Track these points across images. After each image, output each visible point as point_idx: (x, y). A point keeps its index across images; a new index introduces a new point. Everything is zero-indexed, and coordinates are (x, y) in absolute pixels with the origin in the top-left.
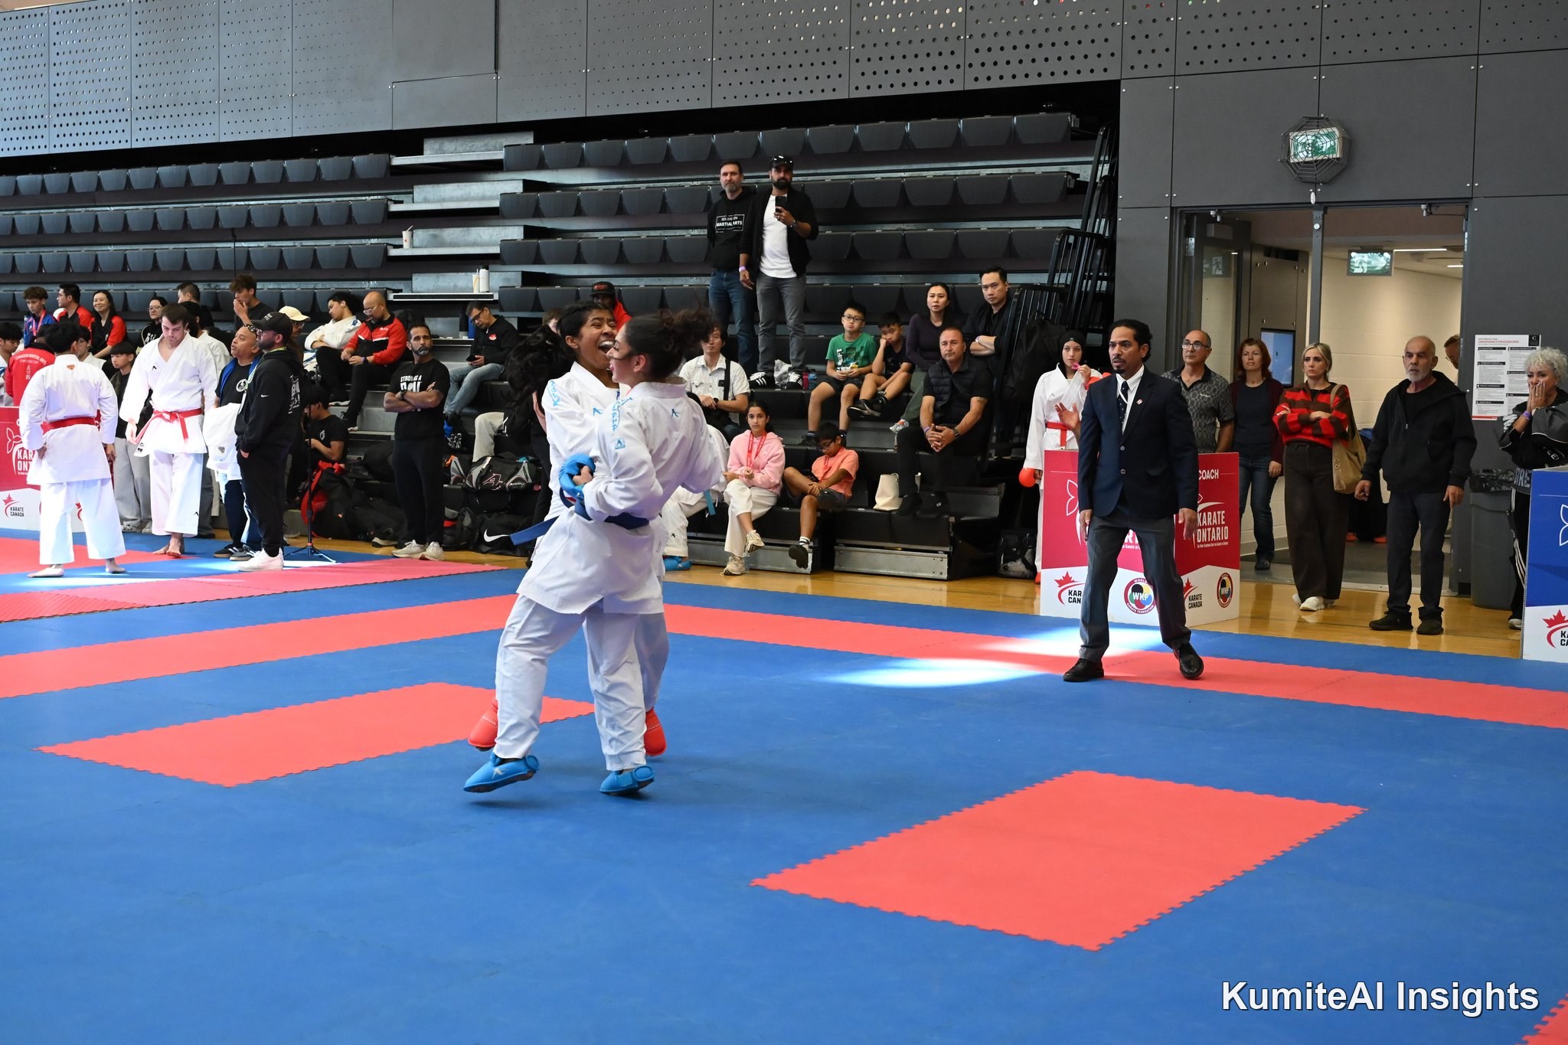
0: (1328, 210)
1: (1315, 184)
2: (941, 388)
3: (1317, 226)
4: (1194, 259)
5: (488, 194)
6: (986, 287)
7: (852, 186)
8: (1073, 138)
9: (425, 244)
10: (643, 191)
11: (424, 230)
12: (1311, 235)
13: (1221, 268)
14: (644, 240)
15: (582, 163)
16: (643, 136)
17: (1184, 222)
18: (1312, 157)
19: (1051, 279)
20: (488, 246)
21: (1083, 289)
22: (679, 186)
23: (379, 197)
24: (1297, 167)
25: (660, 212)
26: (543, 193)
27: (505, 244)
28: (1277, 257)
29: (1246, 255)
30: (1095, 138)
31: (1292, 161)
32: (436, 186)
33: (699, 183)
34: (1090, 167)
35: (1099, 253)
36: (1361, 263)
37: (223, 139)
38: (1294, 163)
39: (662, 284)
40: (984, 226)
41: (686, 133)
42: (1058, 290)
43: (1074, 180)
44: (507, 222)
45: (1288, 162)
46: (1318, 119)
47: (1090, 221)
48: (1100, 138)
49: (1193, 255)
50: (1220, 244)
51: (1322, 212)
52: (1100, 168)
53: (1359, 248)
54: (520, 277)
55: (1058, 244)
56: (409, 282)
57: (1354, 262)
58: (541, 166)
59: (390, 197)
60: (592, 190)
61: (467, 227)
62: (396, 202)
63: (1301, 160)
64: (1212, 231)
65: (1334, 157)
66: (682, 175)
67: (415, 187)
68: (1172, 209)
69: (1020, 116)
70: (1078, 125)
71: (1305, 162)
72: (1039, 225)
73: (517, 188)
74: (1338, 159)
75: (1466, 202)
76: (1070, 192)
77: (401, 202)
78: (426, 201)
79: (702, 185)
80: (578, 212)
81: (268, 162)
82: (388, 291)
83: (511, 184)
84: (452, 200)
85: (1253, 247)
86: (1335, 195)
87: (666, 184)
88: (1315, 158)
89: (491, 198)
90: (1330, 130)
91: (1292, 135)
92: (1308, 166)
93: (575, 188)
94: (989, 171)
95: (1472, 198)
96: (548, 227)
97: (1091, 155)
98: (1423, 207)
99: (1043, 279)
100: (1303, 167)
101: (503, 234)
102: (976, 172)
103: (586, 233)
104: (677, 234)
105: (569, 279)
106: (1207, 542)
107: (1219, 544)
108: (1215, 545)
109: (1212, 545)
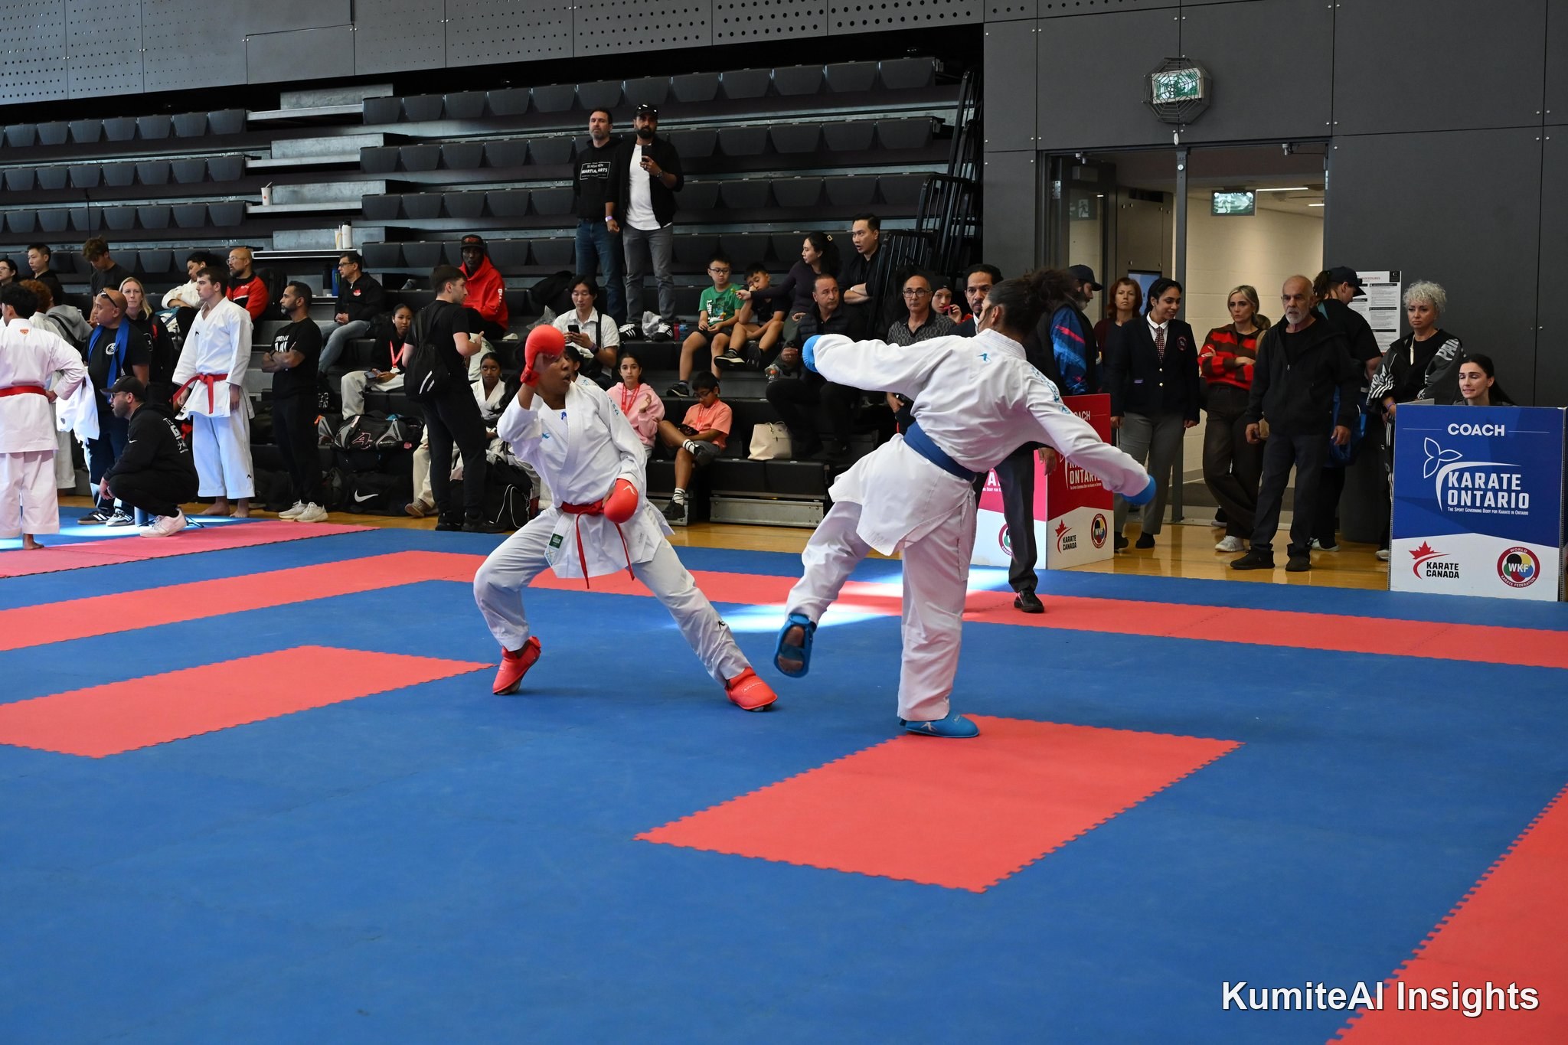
0: (1192, 151)
1: (1177, 125)
3: (1180, 167)
4: (1060, 202)
5: (348, 148)
7: (718, 134)
8: (938, 83)
9: (284, 200)
10: (506, 142)
11: (284, 186)
12: (1175, 176)
13: (1087, 210)
14: (508, 193)
15: (443, 115)
16: (505, 86)
17: (1050, 165)
18: (1174, 98)
19: (920, 224)
20: (349, 201)
21: (952, 234)
22: (543, 137)
23: (236, 153)
24: (1160, 109)
25: (524, 164)
26: (404, 147)
27: (367, 199)
28: (1141, 199)
29: (1112, 198)
30: (960, 82)
31: (1155, 102)
32: (294, 141)
33: (563, 134)
34: (954, 113)
35: (966, 198)
36: (1224, 203)
37: (73, 96)
38: (1157, 104)
39: (529, 236)
40: (851, 172)
41: (549, 83)
42: (926, 235)
43: (938, 126)
44: (367, 177)
45: (1151, 103)
46: (1180, 60)
47: (957, 166)
48: (964, 82)
49: (1059, 197)
50: (1086, 188)
51: (1185, 153)
52: (965, 112)
53: (1222, 189)
54: (383, 232)
55: (925, 189)
56: (270, 239)
57: (1218, 202)
58: (402, 119)
59: (246, 153)
60: (454, 142)
61: (328, 182)
62: (254, 158)
63: (1164, 102)
64: (1077, 174)
65: (1196, 97)
67: (273, 142)
68: (1038, 152)
69: (884, 61)
70: (942, 70)
71: (1168, 103)
72: (906, 170)
73: (378, 141)
74: (1200, 99)
75: (1327, 140)
76: (936, 136)
77: (259, 158)
78: (284, 156)
79: (567, 136)
80: (441, 166)
83: (371, 138)
84: (311, 155)
85: (1118, 189)
86: (1200, 134)
87: (530, 136)
88: (1177, 99)
89: (351, 153)
90: (1191, 71)
91: (1155, 76)
92: (1168, 108)
93: (438, 141)
94: (855, 117)
95: (1331, 136)
96: (411, 181)
97: (956, 100)
98: (1284, 146)
99: (911, 224)
100: (1166, 108)
101: (365, 189)
102: (841, 118)
103: (449, 187)
104: (543, 186)
105: (433, 234)
106: (1080, 484)
107: (1092, 486)
108: (1089, 486)
109: (1086, 486)
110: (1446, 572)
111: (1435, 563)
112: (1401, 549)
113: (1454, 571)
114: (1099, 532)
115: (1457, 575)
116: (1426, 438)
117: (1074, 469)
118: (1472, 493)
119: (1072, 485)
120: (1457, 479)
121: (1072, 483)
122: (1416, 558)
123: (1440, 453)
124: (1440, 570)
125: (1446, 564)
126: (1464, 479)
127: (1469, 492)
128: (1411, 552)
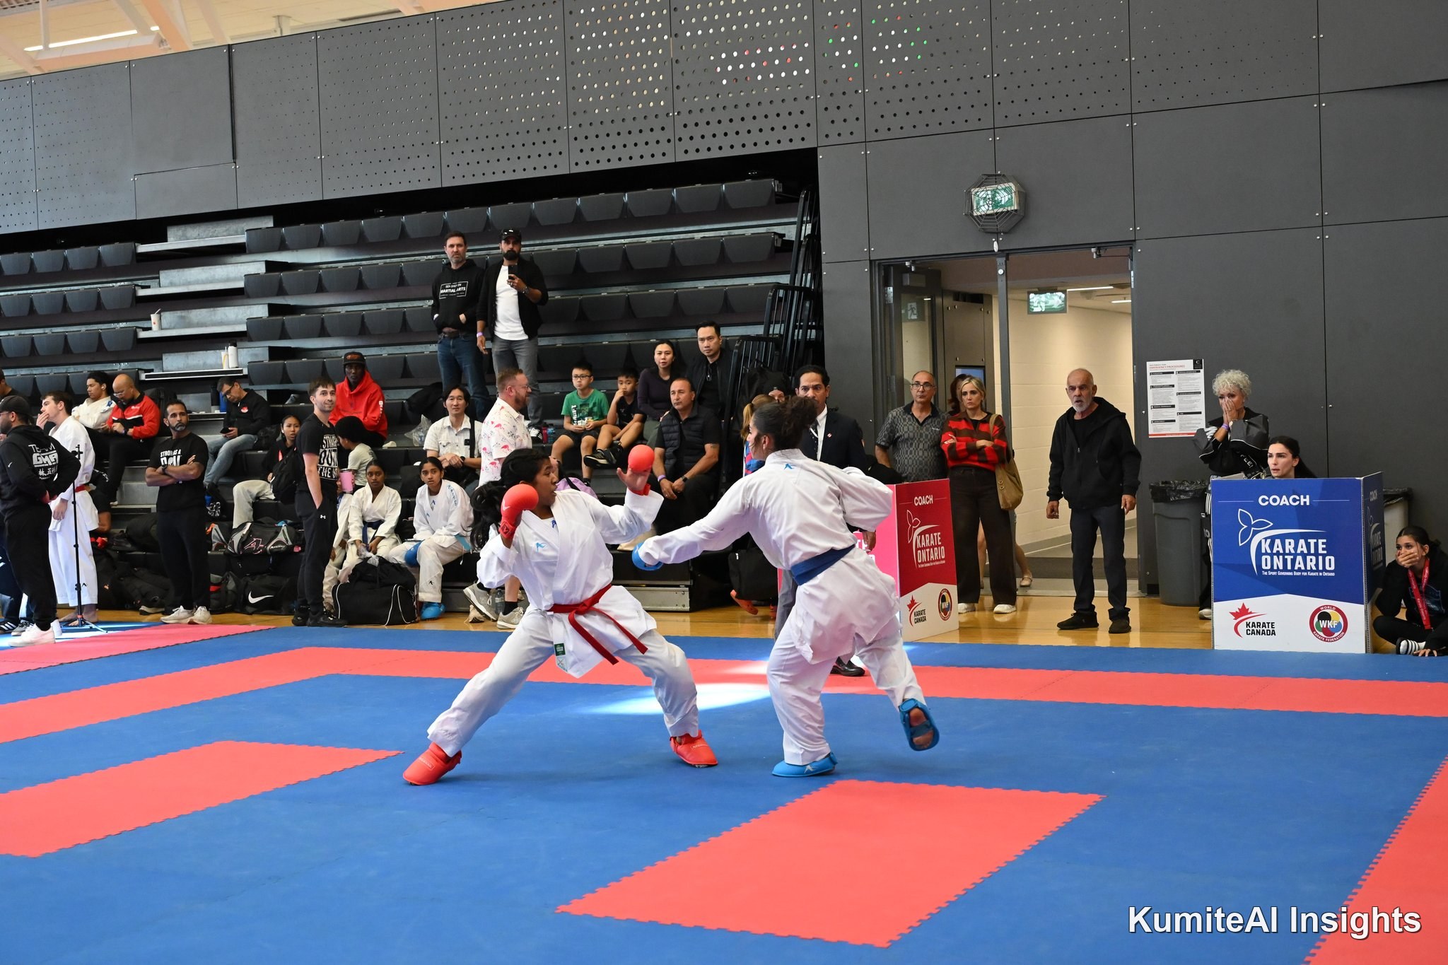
0: (1010, 257)
1: (996, 234)
2: (670, 435)
3: (1001, 272)
4: (893, 305)
5: (232, 275)
6: (702, 340)
7: (578, 253)
8: (778, 202)
9: (173, 325)
10: (381, 266)
11: (171, 312)
12: (997, 280)
13: (915, 312)
14: (384, 312)
15: (321, 243)
16: (378, 215)
17: (883, 273)
18: (993, 210)
19: (767, 330)
20: (234, 324)
21: (796, 338)
22: (414, 261)
23: (126, 283)
24: (981, 221)
25: (398, 286)
26: (286, 273)
27: (251, 322)
28: (965, 301)
29: (939, 300)
30: (798, 201)
31: (975, 214)
32: (181, 270)
33: (433, 257)
34: (793, 229)
35: (807, 305)
36: (1039, 303)
38: (977, 216)
39: (404, 352)
40: (701, 285)
42: (773, 340)
43: (780, 241)
44: (251, 301)
45: (972, 215)
46: (993, 175)
47: (798, 276)
48: (801, 201)
49: (892, 302)
50: (916, 292)
51: (1004, 259)
52: (803, 228)
53: (1037, 290)
54: (268, 352)
55: (770, 298)
56: (160, 362)
57: (1033, 302)
58: (282, 247)
59: (135, 282)
60: (331, 267)
61: (212, 307)
62: (143, 287)
63: (983, 213)
64: (907, 281)
65: (1013, 209)
67: (161, 272)
68: (871, 261)
69: (727, 184)
70: (781, 190)
71: (988, 215)
72: (751, 281)
73: (260, 269)
74: (1016, 211)
75: (1131, 243)
76: (777, 250)
77: (148, 287)
78: (172, 284)
79: (436, 259)
80: (321, 289)
81: (16, 255)
82: (140, 372)
83: (254, 266)
84: (197, 282)
85: (943, 293)
86: (1016, 242)
87: (402, 259)
88: (995, 211)
89: (235, 279)
90: (1007, 185)
91: (974, 191)
92: (990, 219)
93: (316, 266)
94: (702, 235)
95: (1135, 241)
96: (292, 304)
97: (794, 216)
98: (1093, 250)
99: (759, 330)
100: (985, 219)
101: (248, 312)
102: (690, 235)
103: (328, 308)
104: (415, 305)
105: (315, 352)
106: (927, 562)
107: (937, 563)
108: (934, 563)
109: (932, 564)
110: (1263, 630)
111: (1253, 623)
112: (1222, 611)
113: (1270, 629)
114: (945, 605)
115: (1274, 633)
116: (1240, 510)
117: (921, 549)
118: (1284, 558)
119: (920, 564)
120: (1269, 546)
121: (920, 561)
122: (1235, 619)
123: (1253, 523)
124: (1258, 629)
125: (1264, 623)
126: (1276, 546)
127: (1281, 557)
128: (1232, 613)
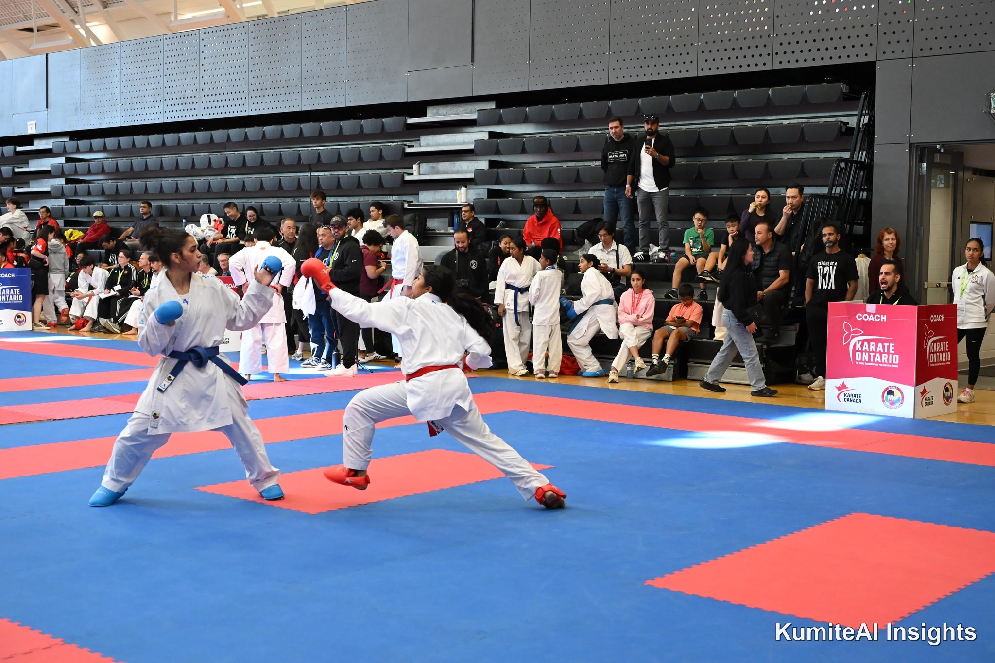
4: (925, 177)
5: (467, 140)
6: (789, 197)
7: (699, 132)
8: (845, 99)
9: (427, 172)
10: (565, 137)
11: (427, 164)
13: (943, 182)
14: (565, 168)
15: (526, 120)
16: (565, 102)
17: (919, 153)
19: (830, 190)
20: (466, 173)
21: (851, 197)
22: (588, 134)
23: (399, 143)
25: (575, 151)
26: (501, 140)
27: (477, 172)
28: (981, 175)
29: (961, 174)
30: (859, 99)
31: (992, 112)
32: (434, 136)
33: (600, 132)
34: (855, 119)
35: (862, 174)
37: (304, 109)
38: (993, 114)
39: (577, 196)
40: (785, 157)
41: (592, 100)
42: (835, 198)
43: (845, 127)
44: (478, 158)
45: (989, 113)
47: (856, 153)
48: (862, 99)
49: (925, 173)
50: (943, 167)
52: (862, 118)
54: (487, 193)
55: (835, 168)
56: (417, 196)
58: (500, 122)
59: (405, 143)
60: (532, 137)
61: (454, 161)
62: (409, 146)
64: (937, 158)
66: (590, 127)
67: (421, 137)
68: (911, 144)
69: (809, 86)
70: (848, 91)
72: (822, 156)
73: (485, 136)
76: (842, 134)
77: (413, 146)
78: (428, 145)
79: (602, 133)
80: (524, 151)
81: (331, 122)
82: (404, 202)
83: (481, 134)
84: (444, 144)
85: (964, 169)
87: (579, 133)
89: (468, 143)
91: (992, 95)
93: (522, 136)
94: (788, 121)
96: (504, 161)
97: (856, 110)
99: (825, 191)
101: (476, 166)
102: (779, 122)
103: (528, 165)
104: (586, 164)
105: (517, 194)
106: (937, 362)
107: (944, 364)
108: (942, 364)
109: (940, 364)
114: (948, 394)
117: (933, 353)
119: (931, 363)
121: (931, 361)
